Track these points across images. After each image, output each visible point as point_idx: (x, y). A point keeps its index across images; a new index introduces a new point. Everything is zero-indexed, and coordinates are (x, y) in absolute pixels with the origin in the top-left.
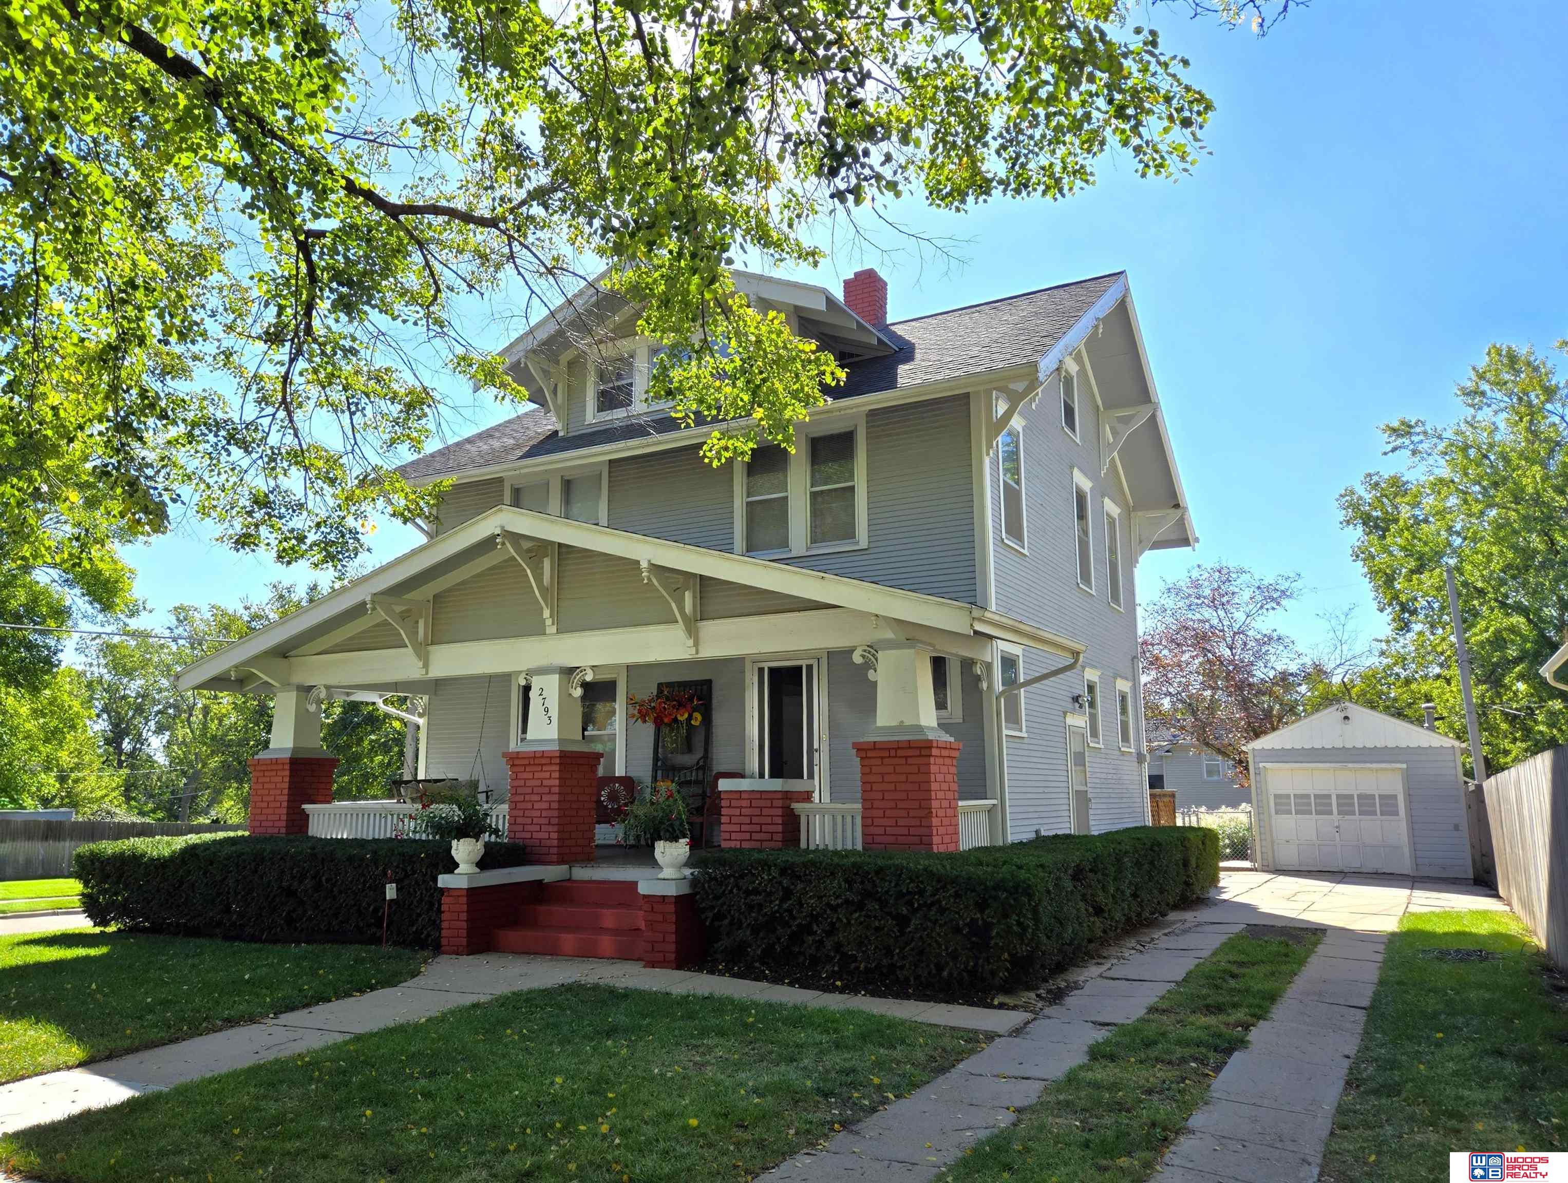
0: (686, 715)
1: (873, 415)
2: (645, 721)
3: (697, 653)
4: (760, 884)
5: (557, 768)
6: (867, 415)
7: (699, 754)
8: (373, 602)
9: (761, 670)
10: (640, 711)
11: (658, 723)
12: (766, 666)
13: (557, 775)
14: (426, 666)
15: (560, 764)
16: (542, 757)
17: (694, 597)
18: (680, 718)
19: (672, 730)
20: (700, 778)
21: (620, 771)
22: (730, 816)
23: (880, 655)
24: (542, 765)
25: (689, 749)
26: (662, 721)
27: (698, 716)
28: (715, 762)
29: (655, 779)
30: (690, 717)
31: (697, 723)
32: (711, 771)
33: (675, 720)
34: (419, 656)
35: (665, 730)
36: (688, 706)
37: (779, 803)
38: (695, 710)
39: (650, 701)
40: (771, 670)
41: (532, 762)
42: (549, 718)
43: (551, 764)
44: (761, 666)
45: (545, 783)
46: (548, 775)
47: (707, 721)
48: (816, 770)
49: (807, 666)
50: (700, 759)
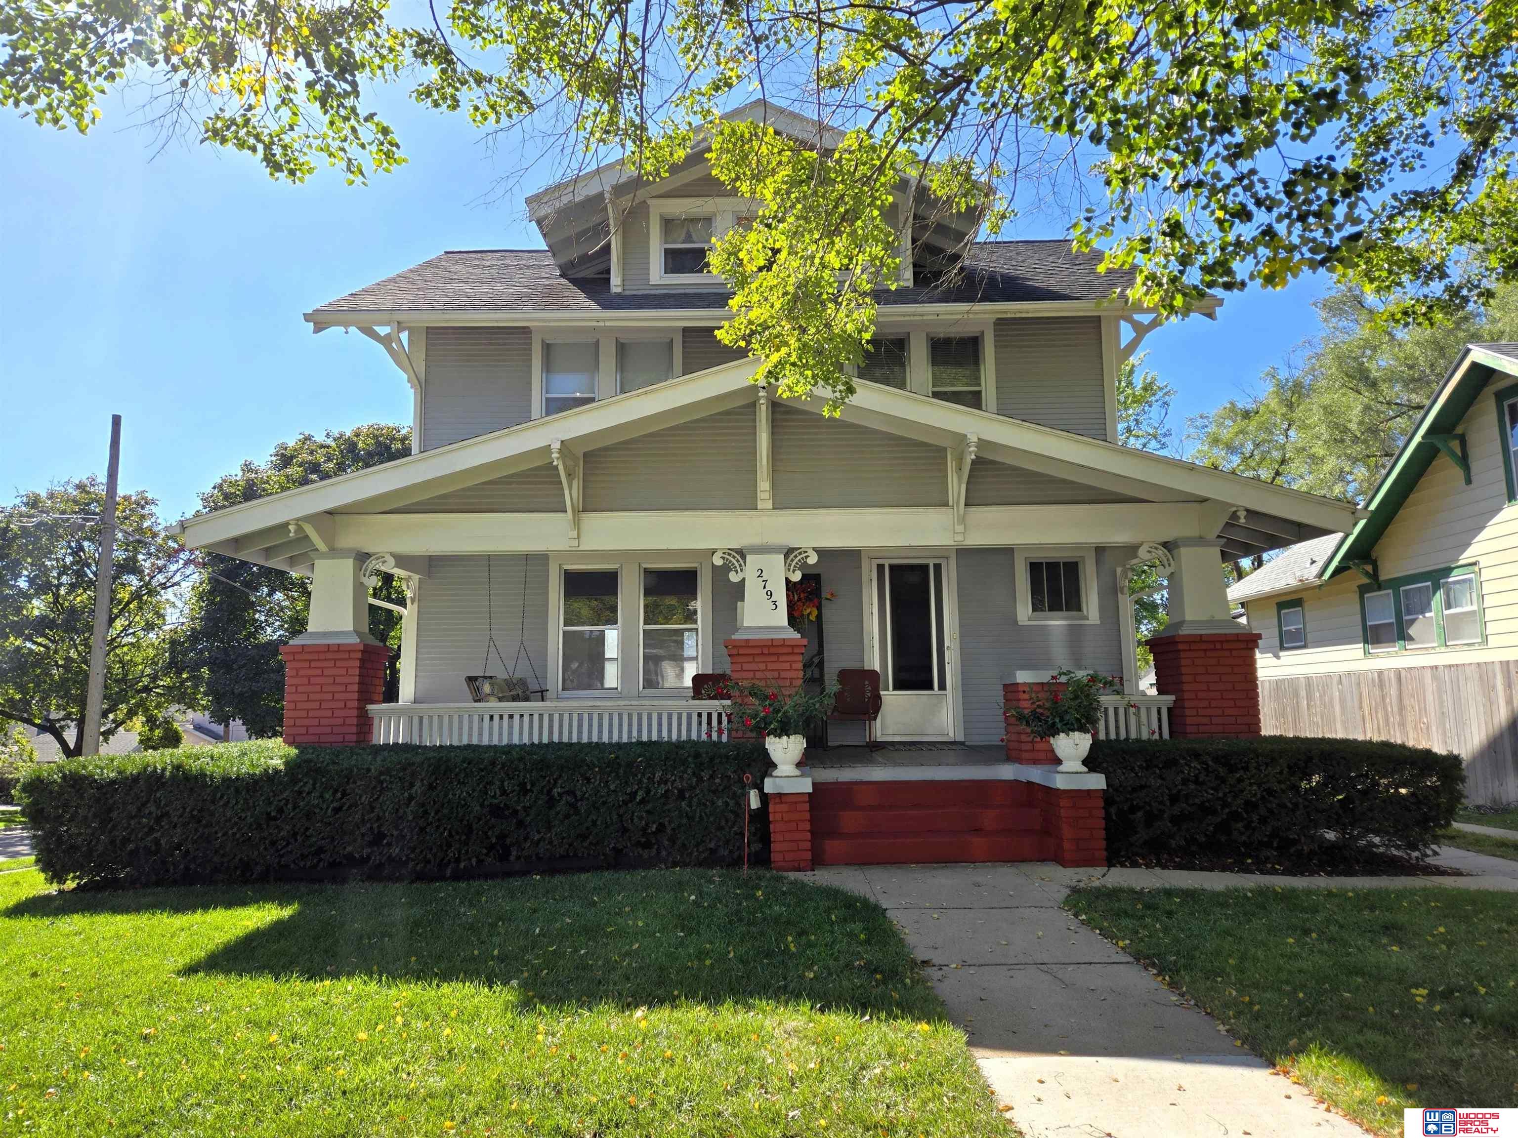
1: (1002, 324)
3: (963, 540)
6: (996, 324)
7: (814, 650)
8: (560, 451)
9: (881, 568)
12: (886, 562)
16: (782, 645)
18: (804, 612)
31: (814, 619)
34: (575, 524)
40: (892, 568)
41: (766, 651)
42: (775, 602)
43: (792, 653)
44: (881, 562)
45: (783, 674)
46: (787, 666)
47: (819, 617)
48: (948, 668)
49: (935, 565)
50: (815, 656)
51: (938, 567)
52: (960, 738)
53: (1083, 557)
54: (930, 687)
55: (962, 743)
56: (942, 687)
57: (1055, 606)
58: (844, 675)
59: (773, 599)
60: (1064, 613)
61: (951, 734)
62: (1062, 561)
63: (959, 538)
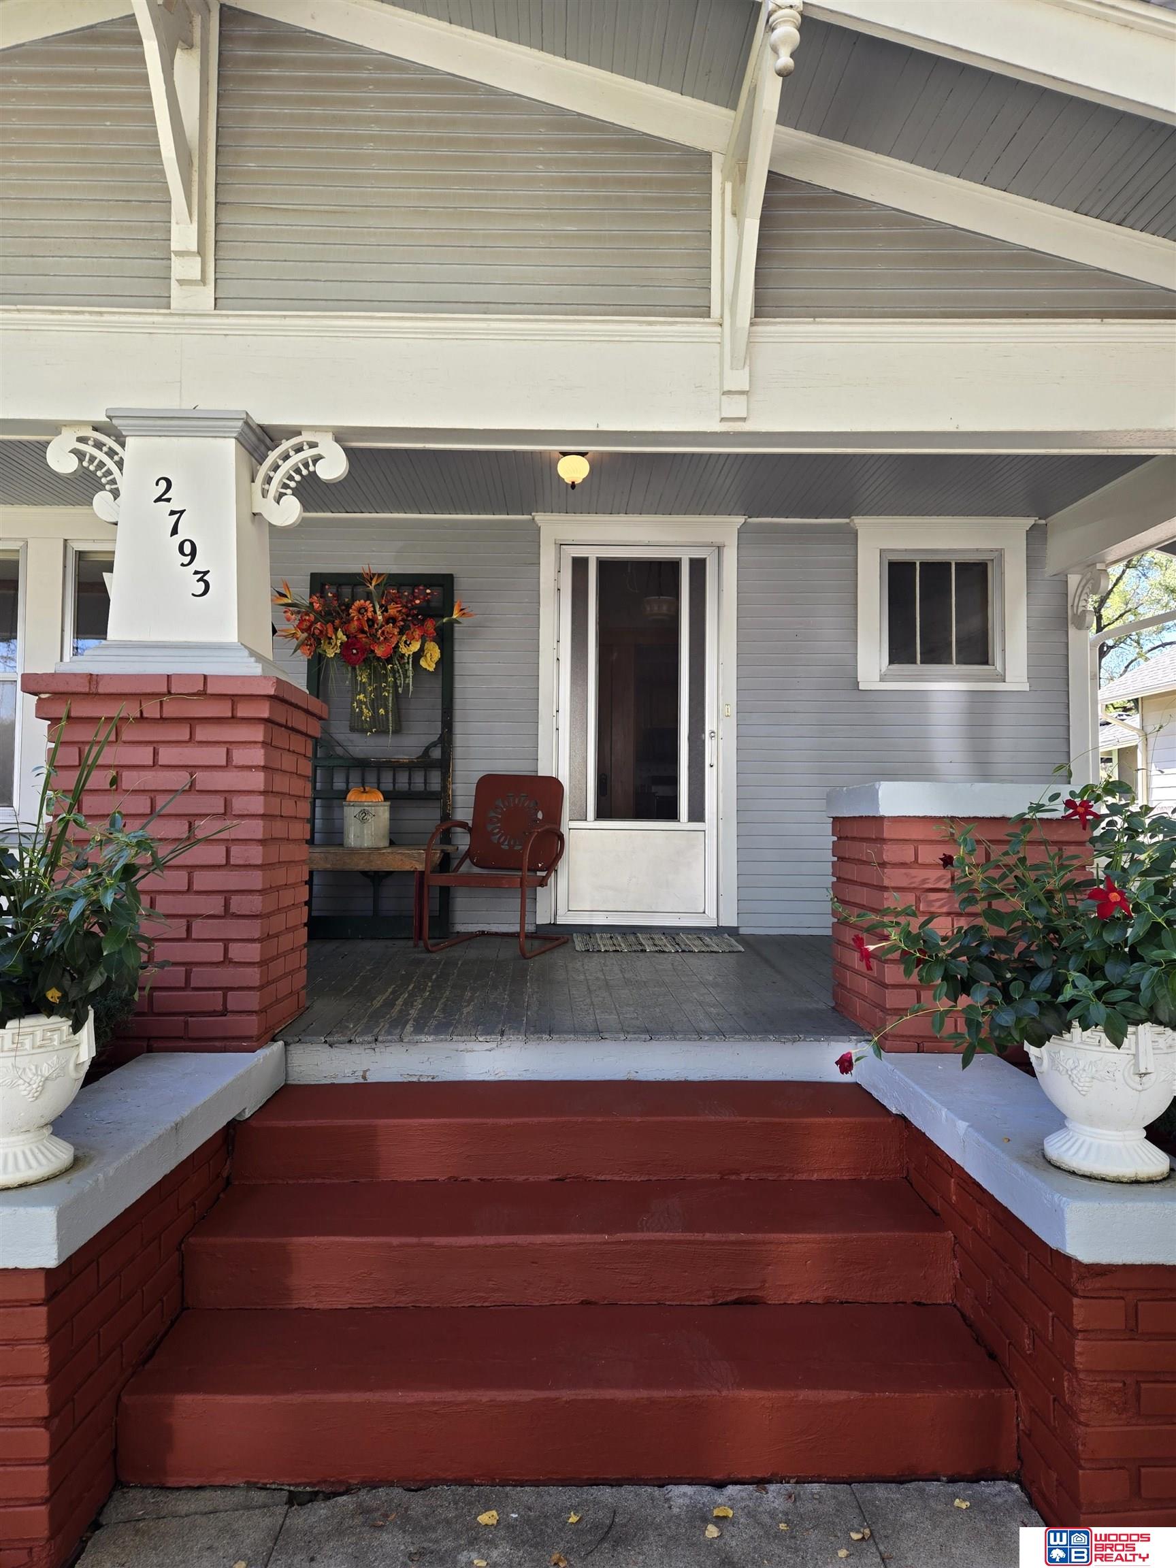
0: (414, 647)
5: (258, 732)
7: (427, 733)
9: (580, 565)
10: (306, 625)
12: (591, 554)
18: (404, 650)
19: (383, 674)
20: (435, 787)
25: (400, 722)
26: (365, 652)
27: (433, 650)
30: (420, 653)
31: (431, 667)
33: (394, 652)
38: (433, 635)
41: (151, 710)
42: (202, 576)
43: (234, 719)
44: (580, 552)
45: (205, 780)
46: (217, 756)
47: (446, 664)
48: (710, 775)
49: (692, 561)
50: (434, 745)
51: (698, 567)
52: (730, 920)
53: (1001, 552)
54: (672, 815)
55: (733, 931)
56: (697, 814)
57: (935, 654)
58: (491, 786)
59: (198, 565)
60: (954, 668)
61: (711, 912)
62: (953, 559)
63: (735, 407)
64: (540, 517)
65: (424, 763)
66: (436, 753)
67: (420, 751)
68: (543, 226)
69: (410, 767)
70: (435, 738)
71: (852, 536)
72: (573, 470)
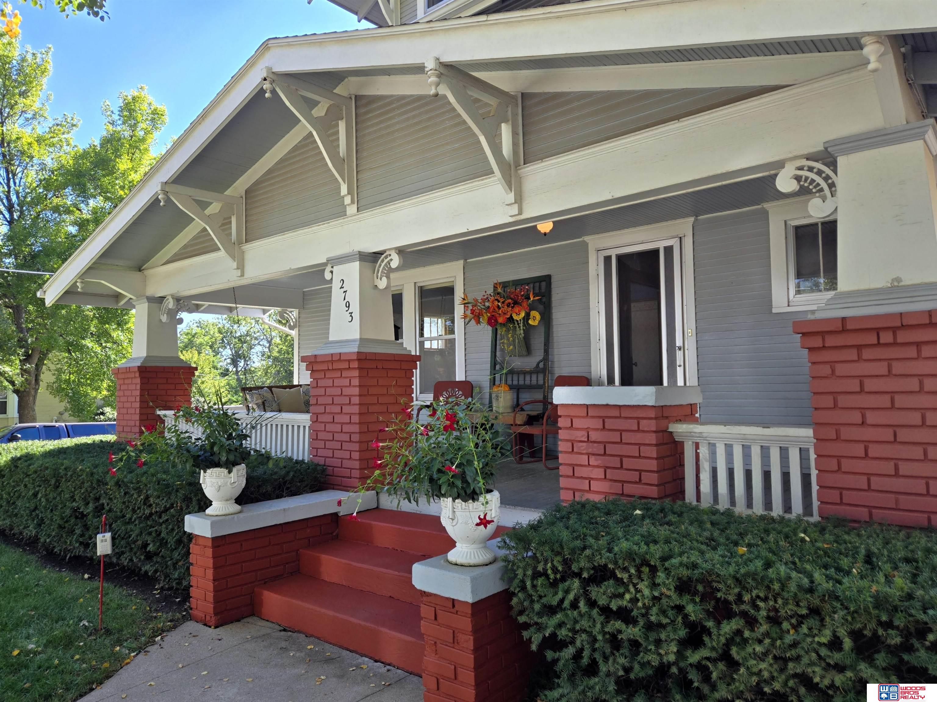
0: (523, 314)
2: (478, 322)
3: (520, 213)
4: (634, 600)
5: (356, 373)
7: (538, 356)
8: (165, 193)
9: (608, 259)
10: (473, 312)
11: (492, 322)
12: (613, 253)
13: (356, 382)
14: (241, 267)
15: (360, 368)
16: (340, 360)
17: (515, 134)
18: (515, 317)
19: (508, 330)
20: (541, 382)
21: (460, 376)
22: (573, 442)
23: (841, 161)
24: (341, 370)
25: (528, 351)
26: (496, 321)
27: (536, 315)
28: (556, 365)
29: (493, 382)
30: (527, 317)
31: (536, 323)
32: (553, 374)
33: (511, 319)
34: (233, 257)
35: (501, 331)
36: (525, 304)
37: (652, 425)
38: (532, 308)
39: (484, 300)
40: (620, 258)
42: (351, 314)
44: (607, 253)
48: (679, 372)
49: (665, 248)
50: (541, 361)
51: (669, 250)
59: (350, 311)
64: (586, 238)
65: (537, 371)
66: (541, 365)
67: (535, 365)
68: (449, 147)
69: (531, 373)
70: (541, 358)
71: (765, 214)
72: (545, 227)
